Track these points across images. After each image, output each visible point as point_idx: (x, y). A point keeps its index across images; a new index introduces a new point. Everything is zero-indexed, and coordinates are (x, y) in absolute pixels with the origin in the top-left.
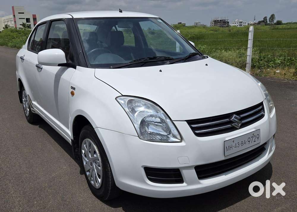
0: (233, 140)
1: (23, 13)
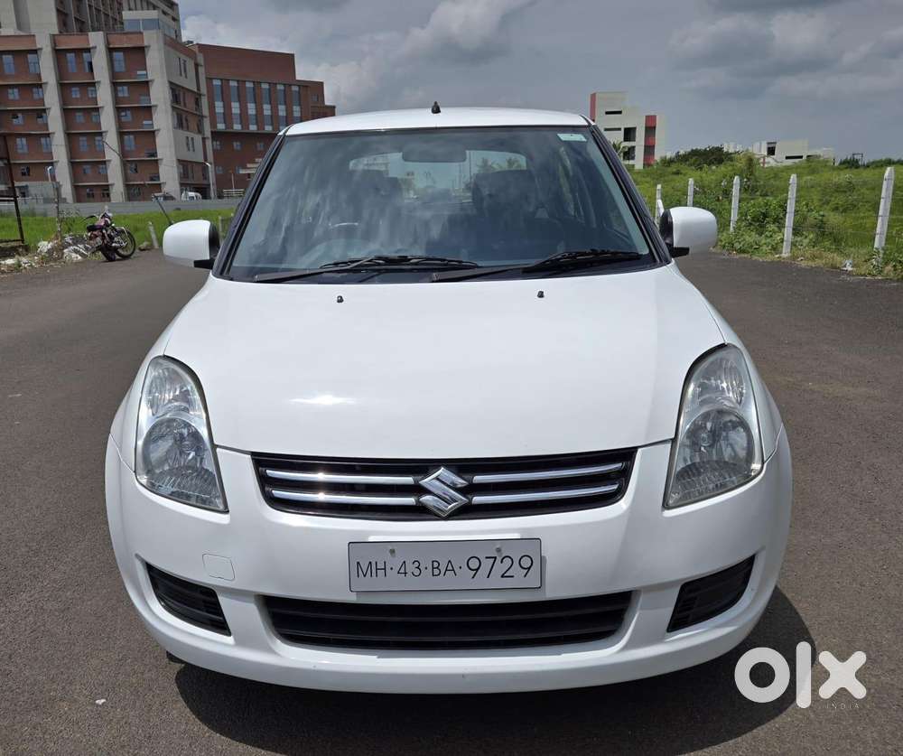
0: (392, 547)
1: (620, 112)
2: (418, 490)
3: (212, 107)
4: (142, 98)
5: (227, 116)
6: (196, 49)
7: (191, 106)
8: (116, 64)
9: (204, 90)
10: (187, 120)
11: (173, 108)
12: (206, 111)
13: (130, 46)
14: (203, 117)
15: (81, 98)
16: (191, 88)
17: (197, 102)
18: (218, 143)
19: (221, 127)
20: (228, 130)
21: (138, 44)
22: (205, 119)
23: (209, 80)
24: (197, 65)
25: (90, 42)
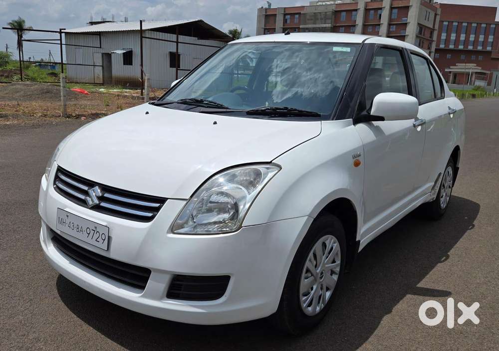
2: (86, 193)
3: (439, 36)
4: (402, 31)
5: (447, 41)
6: (438, 7)
7: (427, 35)
8: (393, 15)
9: (437, 27)
10: (423, 42)
11: (417, 36)
12: (435, 38)
13: (402, 6)
14: (432, 41)
15: (372, 31)
16: (429, 26)
17: (432, 33)
18: (438, 55)
19: (442, 46)
20: (446, 48)
21: (407, 5)
22: (433, 42)
23: (441, 22)
24: (436, 15)
25: (383, 4)
